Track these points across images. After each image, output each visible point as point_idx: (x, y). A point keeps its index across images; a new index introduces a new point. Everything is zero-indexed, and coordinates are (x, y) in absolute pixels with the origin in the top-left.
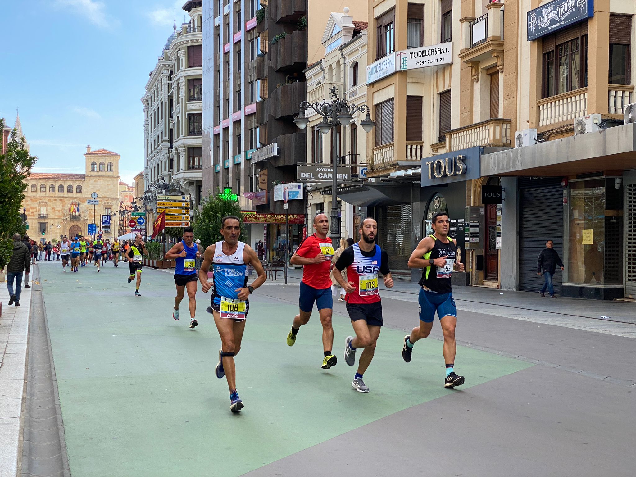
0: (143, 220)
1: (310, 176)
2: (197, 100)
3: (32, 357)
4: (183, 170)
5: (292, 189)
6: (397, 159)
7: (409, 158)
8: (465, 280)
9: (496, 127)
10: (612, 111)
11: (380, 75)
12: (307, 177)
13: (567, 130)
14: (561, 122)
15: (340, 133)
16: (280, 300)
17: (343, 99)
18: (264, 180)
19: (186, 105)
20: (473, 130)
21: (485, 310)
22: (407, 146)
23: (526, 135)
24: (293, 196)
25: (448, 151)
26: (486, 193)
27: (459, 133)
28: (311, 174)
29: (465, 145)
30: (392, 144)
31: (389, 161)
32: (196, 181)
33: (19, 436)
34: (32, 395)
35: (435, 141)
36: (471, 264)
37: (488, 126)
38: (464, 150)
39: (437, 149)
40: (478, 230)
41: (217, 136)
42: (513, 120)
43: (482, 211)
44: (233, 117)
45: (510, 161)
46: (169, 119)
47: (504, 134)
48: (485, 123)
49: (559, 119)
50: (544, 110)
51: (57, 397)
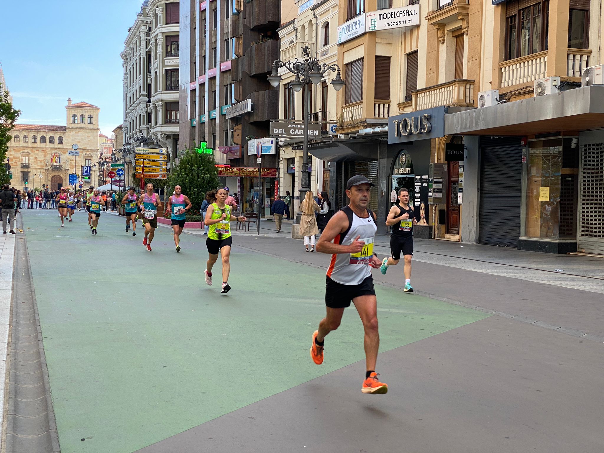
0: (122, 171)
1: (282, 132)
2: (174, 56)
3: (17, 302)
4: (160, 124)
5: (265, 144)
6: (365, 117)
7: (377, 116)
8: (428, 233)
9: (461, 88)
10: (571, 74)
11: (350, 36)
12: (279, 132)
13: (528, 92)
14: (521, 84)
15: (311, 91)
16: (253, 250)
17: (315, 59)
18: (238, 135)
19: (163, 60)
20: (438, 90)
21: (447, 262)
22: (375, 104)
23: (488, 95)
24: (266, 151)
25: (414, 109)
26: (449, 151)
27: (424, 93)
28: (284, 130)
29: (430, 105)
30: (361, 103)
31: (357, 118)
32: (173, 134)
33: (6, 379)
34: (17, 339)
35: (402, 100)
36: (434, 218)
37: (453, 86)
38: (429, 109)
39: (404, 107)
40: (441, 186)
41: (193, 91)
42: (477, 81)
43: (445, 167)
44: (209, 73)
45: (473, 121)
46: (147, 74)
47: (467, 95)
48: (449, 84)
49: (520, 81)
50: (506, 72)
51: (41, 341)
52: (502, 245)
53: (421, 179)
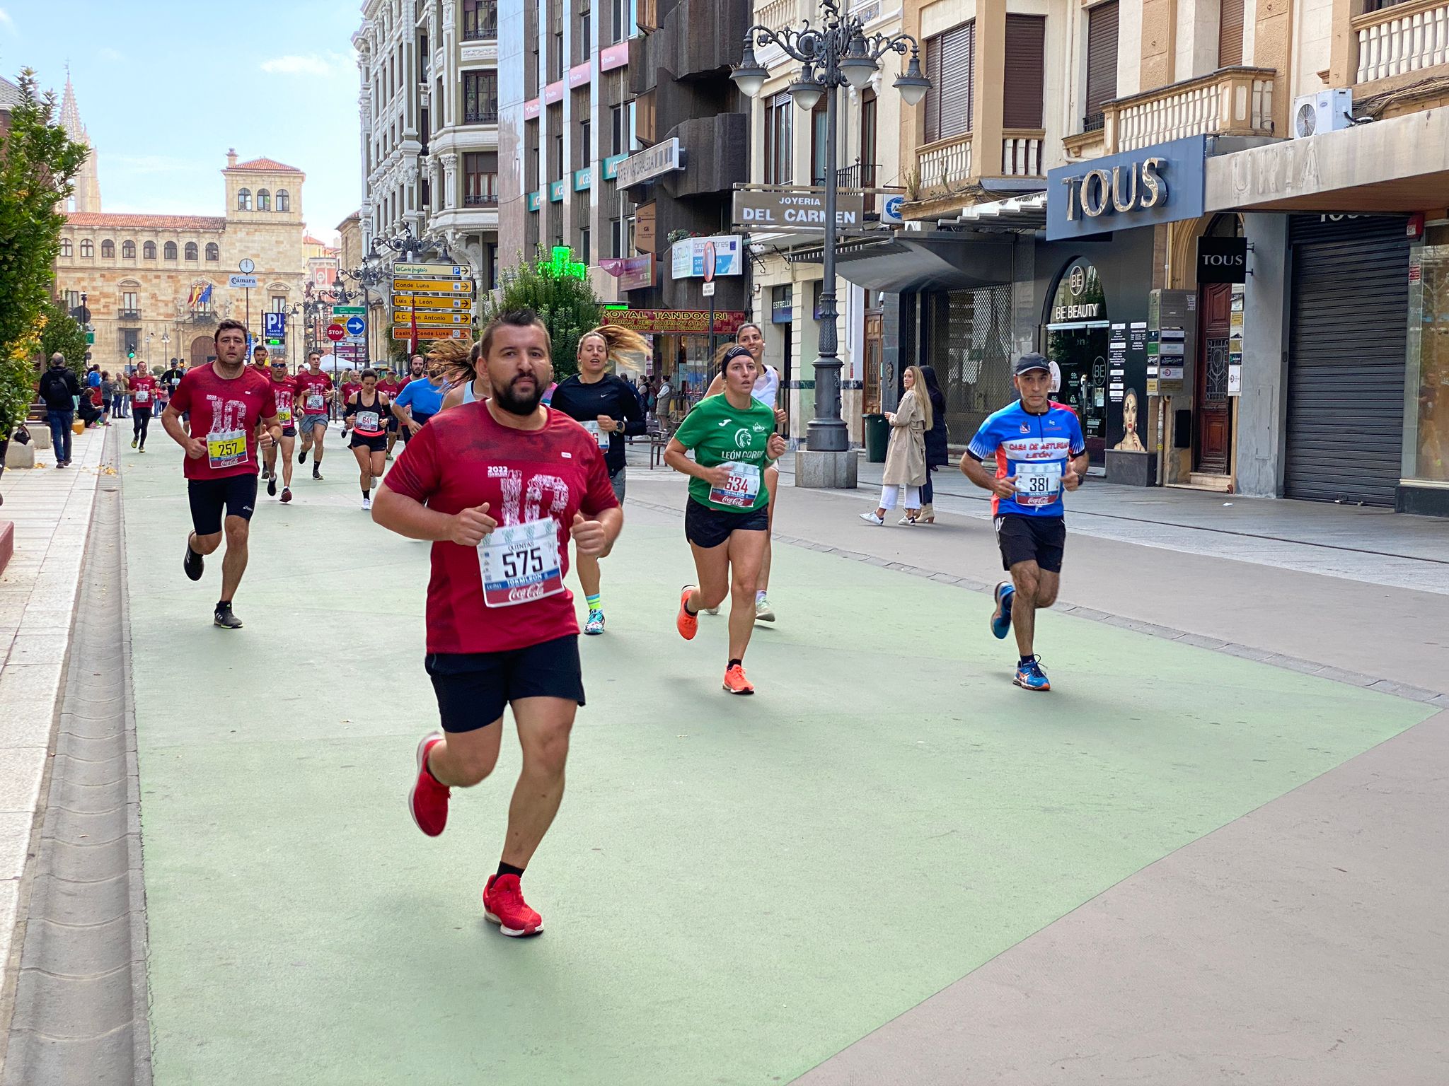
0: (362, 323)
1: (765, 216)
2: (483, 38)
3: (78, 675)
4: (452, 207)
6: (980, 174)
7: (1009, 171)
8: (1145, 470)
9: (1239, 89)
12: (757, 218)
13: (1434, 91)
14: (1415, 72)
17: (855, 20)
18: (648, 230)
19: (458, 49)
20: (1176, 98)
21: (1225, 548)
22: (1004, 141)
23: (1324, 104)
25: (1111, 151)
26: (1207, 257)
27: (1139, 107)
28: (768, 211)
29: (1154, 137)
30: (968, 138)
31: (957, 179)
32: (484, 233)
33: (11, 951)
34: (65, 798)
35: (1076, 127)
36: (1160, 433)
37: (1217, 86)
39: (1080, 148)
40: (1179, 349)
41: (533, 123)
42: (1282, 71)
43: (1192, 301)
44: (573, 77)
45: (1285, 171)
46: (417, 83)
47: (1257, 108)
48: (1209, 80)
49: (1410, 65)
50: (1369, 42)
51: (134, 806)
52: (1347, 501)
53: (1127, 333)
